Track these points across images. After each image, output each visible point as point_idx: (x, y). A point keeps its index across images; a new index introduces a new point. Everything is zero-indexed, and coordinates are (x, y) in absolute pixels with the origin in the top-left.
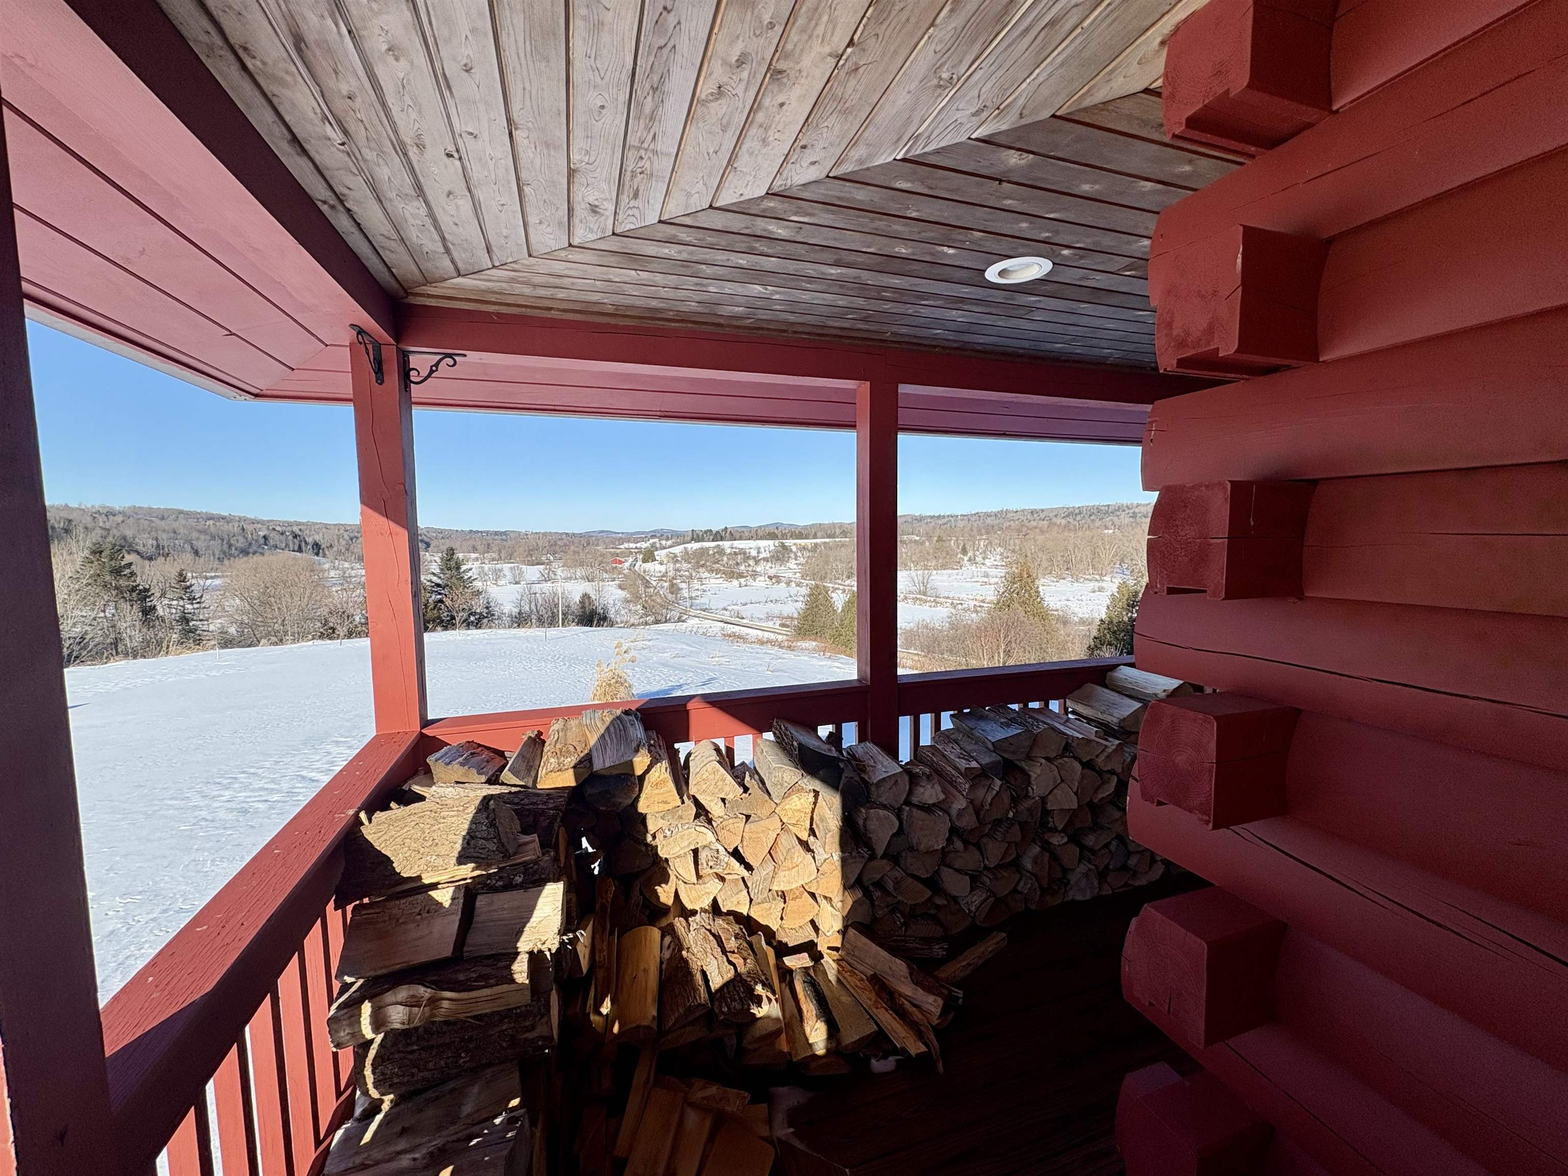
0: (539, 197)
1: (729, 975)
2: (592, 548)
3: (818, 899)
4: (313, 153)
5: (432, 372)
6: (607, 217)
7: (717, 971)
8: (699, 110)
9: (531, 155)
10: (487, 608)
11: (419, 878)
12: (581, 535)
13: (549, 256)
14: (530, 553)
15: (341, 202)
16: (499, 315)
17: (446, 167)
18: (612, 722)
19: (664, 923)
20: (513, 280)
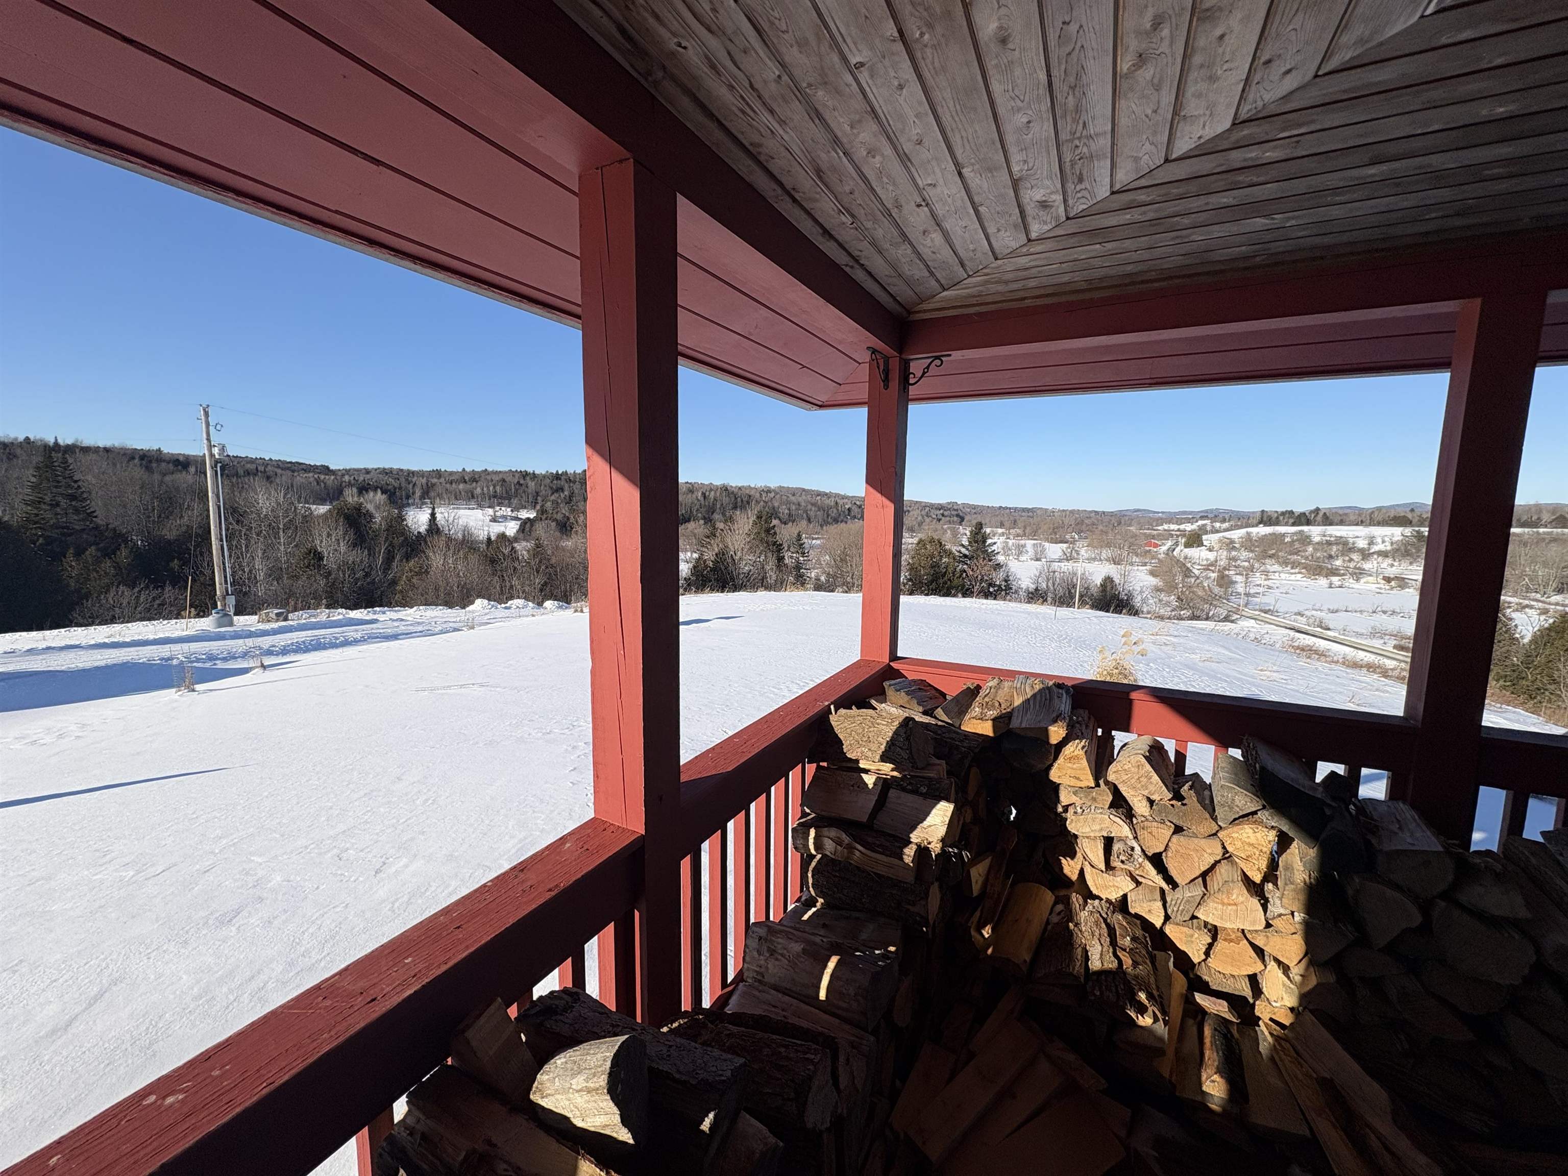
0: (993, 211)
1: (1110, 966)
2: (1123, 528)
3: (1267, 958)
4: (837, 236)
5: (924, 373)
6: (1058, 207)
7: (1098, 956)
8: (1124, 85)
9: (979, 182)
10: (1006, 581)
11: (857, 761)
12: (1112, 514)
13: (1013, 254)
14: (1054, 531)
15: (857, 261)
16: (979, 314)
17: (918, 214)
18: (1040, 690)
19: (1063, 893)
20: (987, 282)
